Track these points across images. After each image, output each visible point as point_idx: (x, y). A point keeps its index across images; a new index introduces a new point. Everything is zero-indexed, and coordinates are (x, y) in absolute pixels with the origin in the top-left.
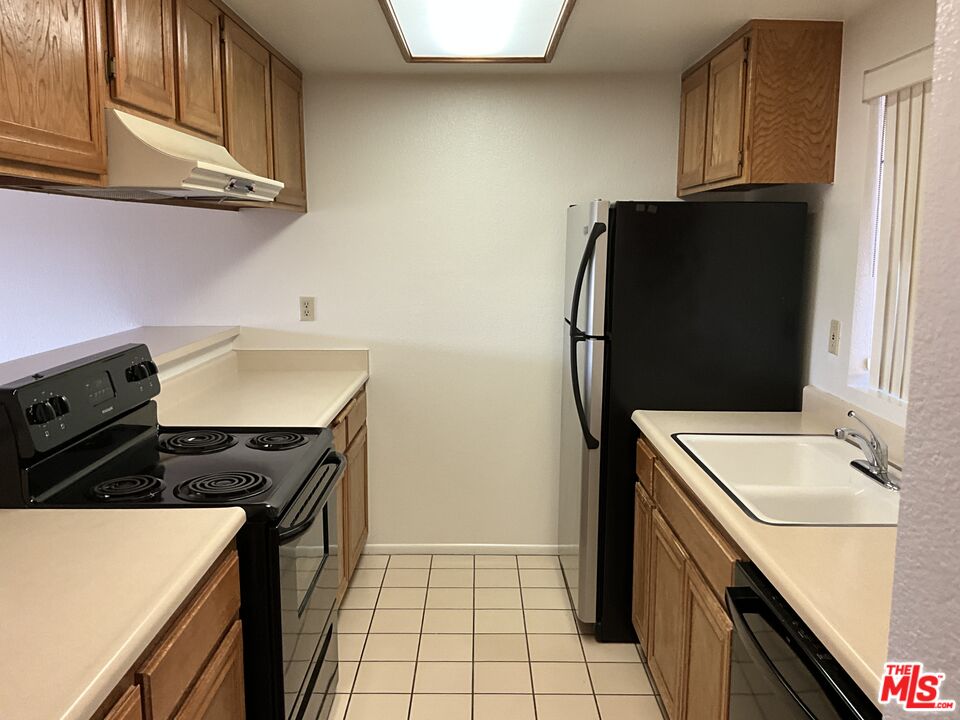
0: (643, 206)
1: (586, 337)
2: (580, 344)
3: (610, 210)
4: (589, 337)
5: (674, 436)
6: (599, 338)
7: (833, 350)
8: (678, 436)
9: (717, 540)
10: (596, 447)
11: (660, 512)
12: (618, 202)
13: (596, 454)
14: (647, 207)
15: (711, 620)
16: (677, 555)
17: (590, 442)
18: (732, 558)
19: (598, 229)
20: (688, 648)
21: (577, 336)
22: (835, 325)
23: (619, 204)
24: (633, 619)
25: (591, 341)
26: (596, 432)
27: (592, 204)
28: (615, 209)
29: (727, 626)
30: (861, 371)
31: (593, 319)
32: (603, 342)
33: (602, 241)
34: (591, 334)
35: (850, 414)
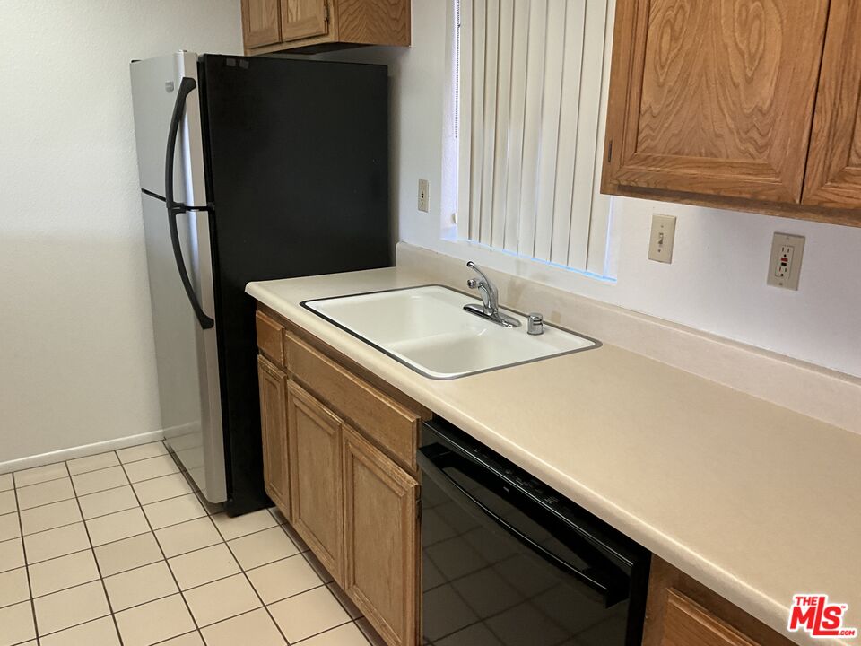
0: (234, 60)
1: (185, 208)
2: (179, 217)
3: (198, 63)
4: (190, 208)
5: (303, 304)
6: (201, 209)
7: (423, 207)
8: (307, 304)
9: (387, 402)
10: (211, 327)
11: (296, 380)
12: (205, 55)
13: (212, 333)
14: (238, 63)
15: (384, 478)
16: (328, 421)
17: (204, 322)
18: (411, 418)
19: (187, 85)
20: (351, 507)
21: (176, 209)
22: (423, 185)
23: (207, 56)
24: (267, 488)
25: (193, 213)
26: (209, 310)
27: (176, 56)
28: (204, 64)
29: (409, 482)
30: (450, 225)
31: (192, 189)
32: (207, 212)
33: (193, 99)
34: (192, 205)
35: (468, 264)
